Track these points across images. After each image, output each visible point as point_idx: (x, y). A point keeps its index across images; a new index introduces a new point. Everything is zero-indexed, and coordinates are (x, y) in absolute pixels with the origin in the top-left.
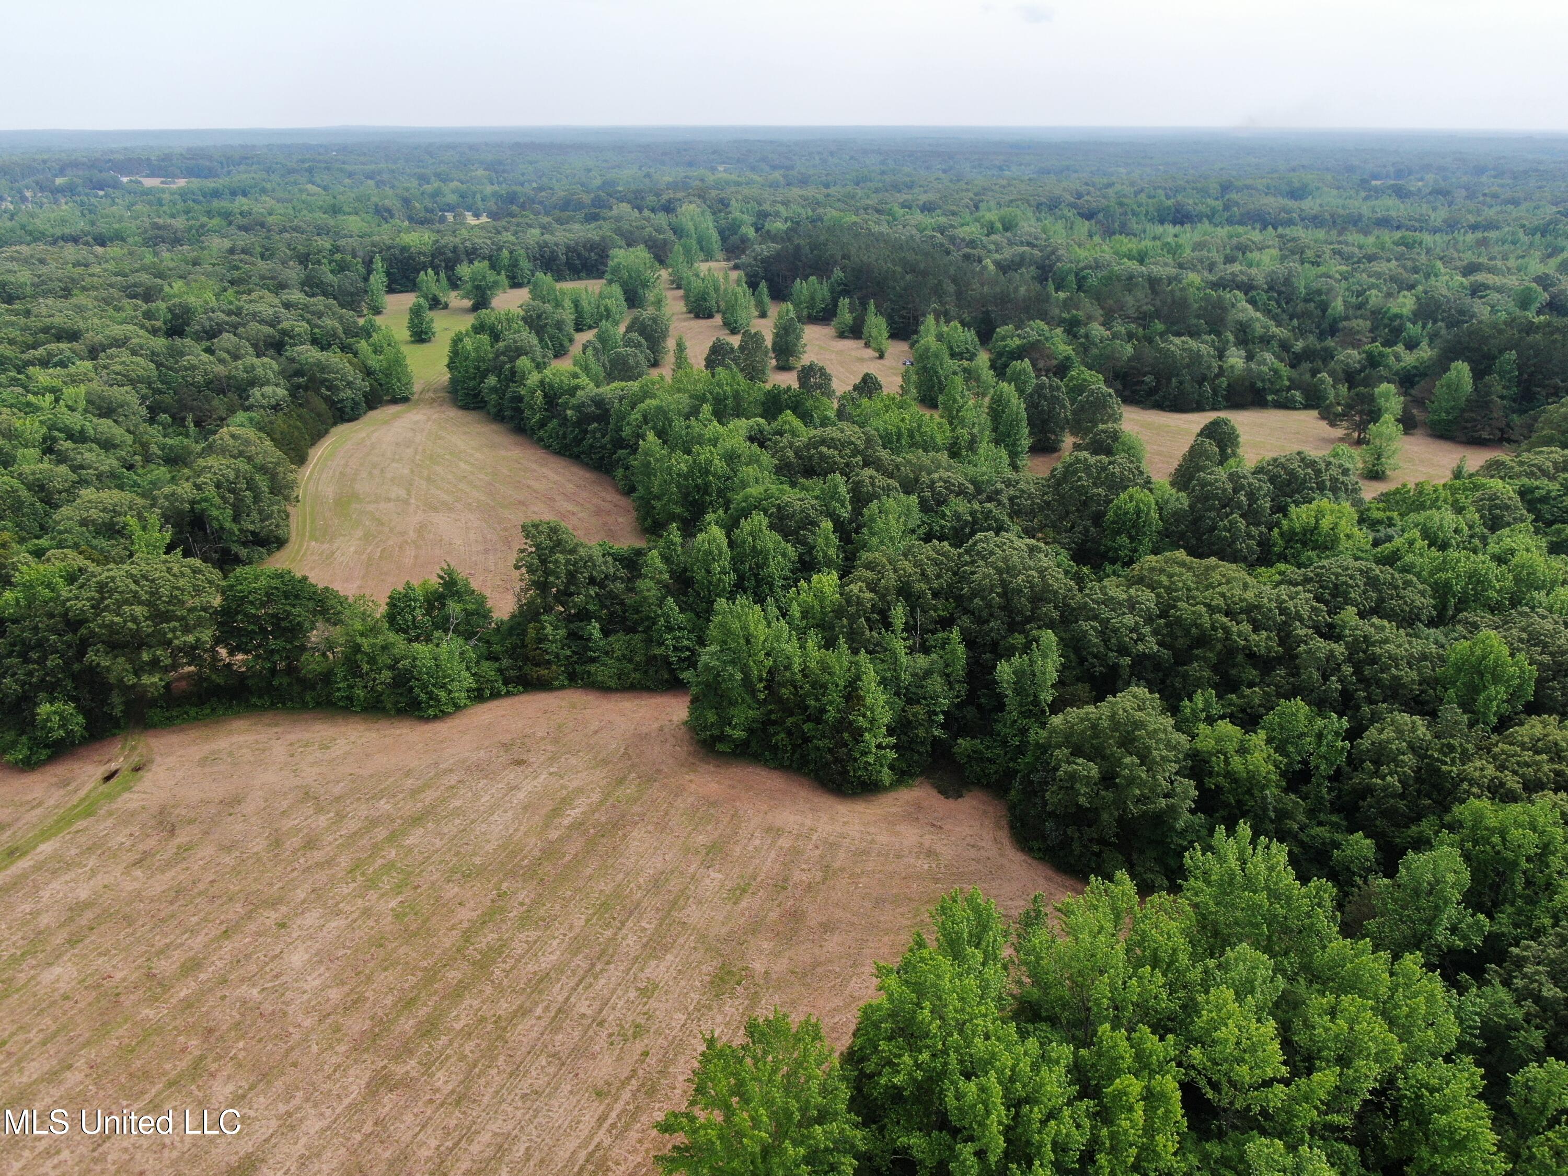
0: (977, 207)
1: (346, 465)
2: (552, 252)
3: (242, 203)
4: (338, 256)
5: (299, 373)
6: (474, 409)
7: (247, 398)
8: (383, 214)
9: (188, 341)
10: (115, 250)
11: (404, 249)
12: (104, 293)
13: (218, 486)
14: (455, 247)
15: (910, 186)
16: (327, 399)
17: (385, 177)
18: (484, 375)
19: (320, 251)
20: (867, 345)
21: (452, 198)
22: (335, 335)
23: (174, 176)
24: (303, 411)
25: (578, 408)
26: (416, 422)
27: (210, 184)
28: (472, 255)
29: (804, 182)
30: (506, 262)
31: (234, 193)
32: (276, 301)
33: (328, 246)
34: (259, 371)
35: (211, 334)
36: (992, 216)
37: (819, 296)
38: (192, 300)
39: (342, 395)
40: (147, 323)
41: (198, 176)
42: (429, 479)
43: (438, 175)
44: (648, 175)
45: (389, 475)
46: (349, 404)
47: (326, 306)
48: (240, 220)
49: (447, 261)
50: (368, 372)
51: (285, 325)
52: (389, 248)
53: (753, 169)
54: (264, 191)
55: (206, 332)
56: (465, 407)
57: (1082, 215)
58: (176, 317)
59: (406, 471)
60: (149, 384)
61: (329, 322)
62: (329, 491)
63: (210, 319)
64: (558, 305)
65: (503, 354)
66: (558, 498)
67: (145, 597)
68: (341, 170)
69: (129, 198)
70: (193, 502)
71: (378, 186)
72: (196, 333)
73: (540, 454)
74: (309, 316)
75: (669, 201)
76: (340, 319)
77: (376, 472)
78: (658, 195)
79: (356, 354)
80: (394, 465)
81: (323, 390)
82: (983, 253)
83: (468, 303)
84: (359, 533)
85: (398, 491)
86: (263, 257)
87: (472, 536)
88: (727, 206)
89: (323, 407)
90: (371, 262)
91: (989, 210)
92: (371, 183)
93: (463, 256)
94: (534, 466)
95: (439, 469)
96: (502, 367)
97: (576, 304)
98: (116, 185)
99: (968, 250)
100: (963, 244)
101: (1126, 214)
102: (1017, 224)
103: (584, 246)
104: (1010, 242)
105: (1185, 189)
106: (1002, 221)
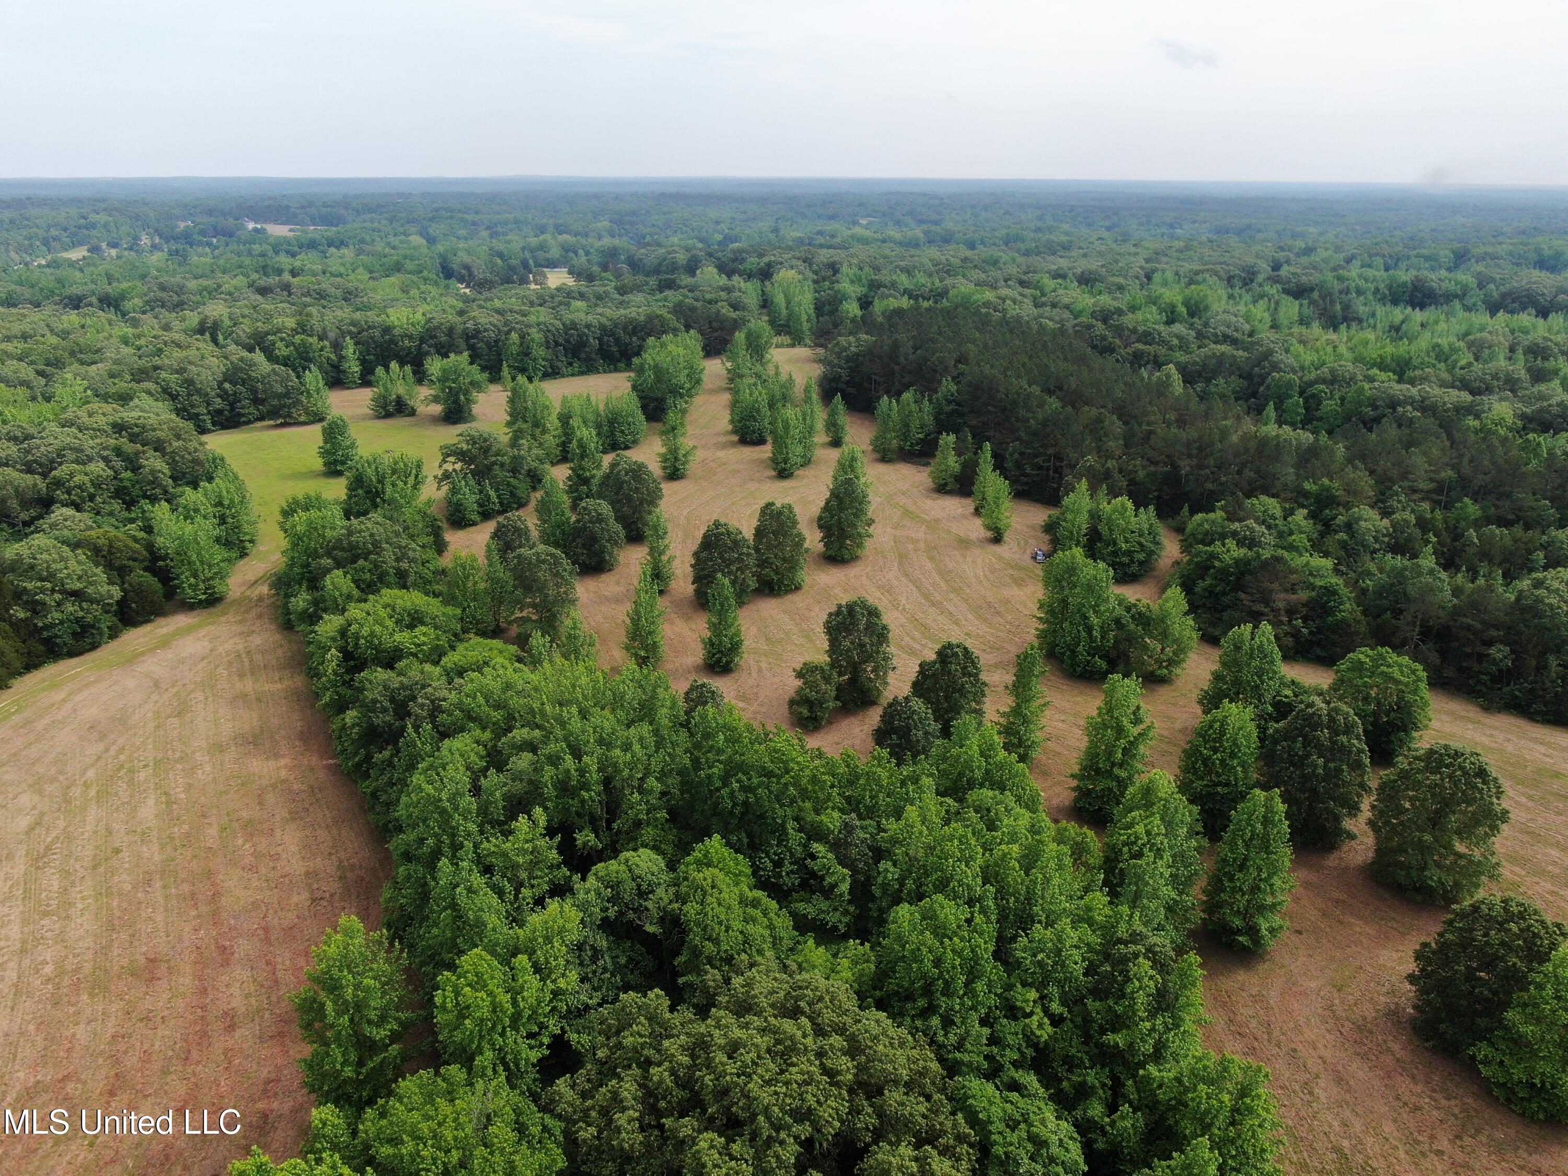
0: (1149, 278)
2: (582, 335)
11: (387, 330)
14: (451, 329)
15: (1067, 247)
19: (278, 332)
20: (977, 512)
23: (303, 224)
26: (181, 662)
28: (474, 340)
29: (947, 239)
30: (514, 349)
36: (1173, 295)
37: (915, 424)
39: (53, 616)
46: (65, 630)
47: (172, 431)
49: (440, 347)
52: (369, 328)
53: (898, 223)
56: (287, 626)
57: (1286, 292)
61: (152, 461)
73: (321, 771)
75: (771, 264)
82: (1162, 351)
83: (439, 409)
88: (836, 271)
91: (1165, 283)
93: (460, 342)
99: (1140, 346)
100: (1133, 338)
101: (1347, 292)
102: (1207, 308)
103: (625, 329)
104: (1200, 336)
105: (1408, 257)
106: (1186, 303)
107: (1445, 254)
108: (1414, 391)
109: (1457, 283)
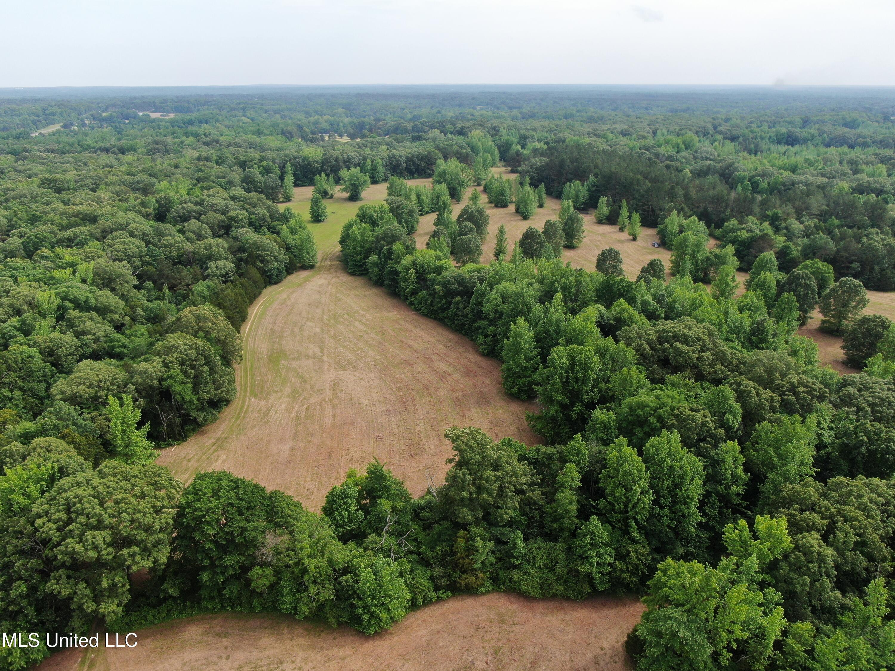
1: (275, 323)
2: (398, 161)
3: (206, 128)
4: (264, 163)
5: (241, 249)
6: (359, 275)
7: (207, 268)
8: (288, 135)
9: (168, 226)
10: (129, 158)
11: (304, 159)
12: (118, 189)
13: (182, 363)
14: (337, 158)
16: (259, 269)
17: (286, 113)
18: (367, 254)
19: (252, 160)
20: (622, 230)
21: (325, 125)
22: (264, 220)
23: (168, 112)
24: (244, 280)
25: (445, 284)
26: (321, 286)
27: (187, 117)
28: (348, 163)
30: (369, 168)
31: (200, 122)
32: (226, 195)
33: (257, 156)
34: (215, 249)
35: (185, 219)
36: (676, 139)
37: (581, 195)
38: (172, 195)
39: (271, 266)
40: (144, 210)
41: (181, 112)
42: (335, 337)
43: (316, 112)
44: (439, 112)
45: (306, 333)
46: (275, 272)
47: (259, 199)
48: (204, 139)
49: (332, 167)
50: (288, 248)
51: (232, 213)
52: (295, 158)
54: (217, 121)
55: (180, 217)
56: (353, 274)
57: (726, 138)
58: (161, 206)
59: (318, 330)
60: (141, 257)
61: (261, 211)
62: (263, 347)
63: (184, 208)
64: (407, 197)
65: (383, 239)
66: (434, 358)
67: (108, 521)
68: (261, 109)
69: (142, 124)
70: (161, 380)
71: (282, 118)
72: (174, 218)
73: (413, 315)
74: (247, 206)
75: (462, 128)
76: (268, 208)
77: (296, 330)
78: (453, 124)
79: (278, 233)
80: (309, 323)
81: (258, 263)
82: (680, 165)
83: (346, 195)
84: (288, 390)
85: (313, 349)
86: (217, 163)
87: (375, 396)
88: (499, 131)
89: (258, 276)
90: (284, 167)
92: (278, 116)
93: (342, 164)
94: (410, 327)
95: (341, 328)
96: (382, 248)
97: (418, 196)
98: (135, 117)
99: (669, 162)
100: (664, 158)
101: (756, 138)
102: (693, 145)
103: (417, 158)
104: (695, 158)
105: (780, 122)
106: (684, 143)
107: (798, 120)
108: (802, 178)
109: (809, 133)
